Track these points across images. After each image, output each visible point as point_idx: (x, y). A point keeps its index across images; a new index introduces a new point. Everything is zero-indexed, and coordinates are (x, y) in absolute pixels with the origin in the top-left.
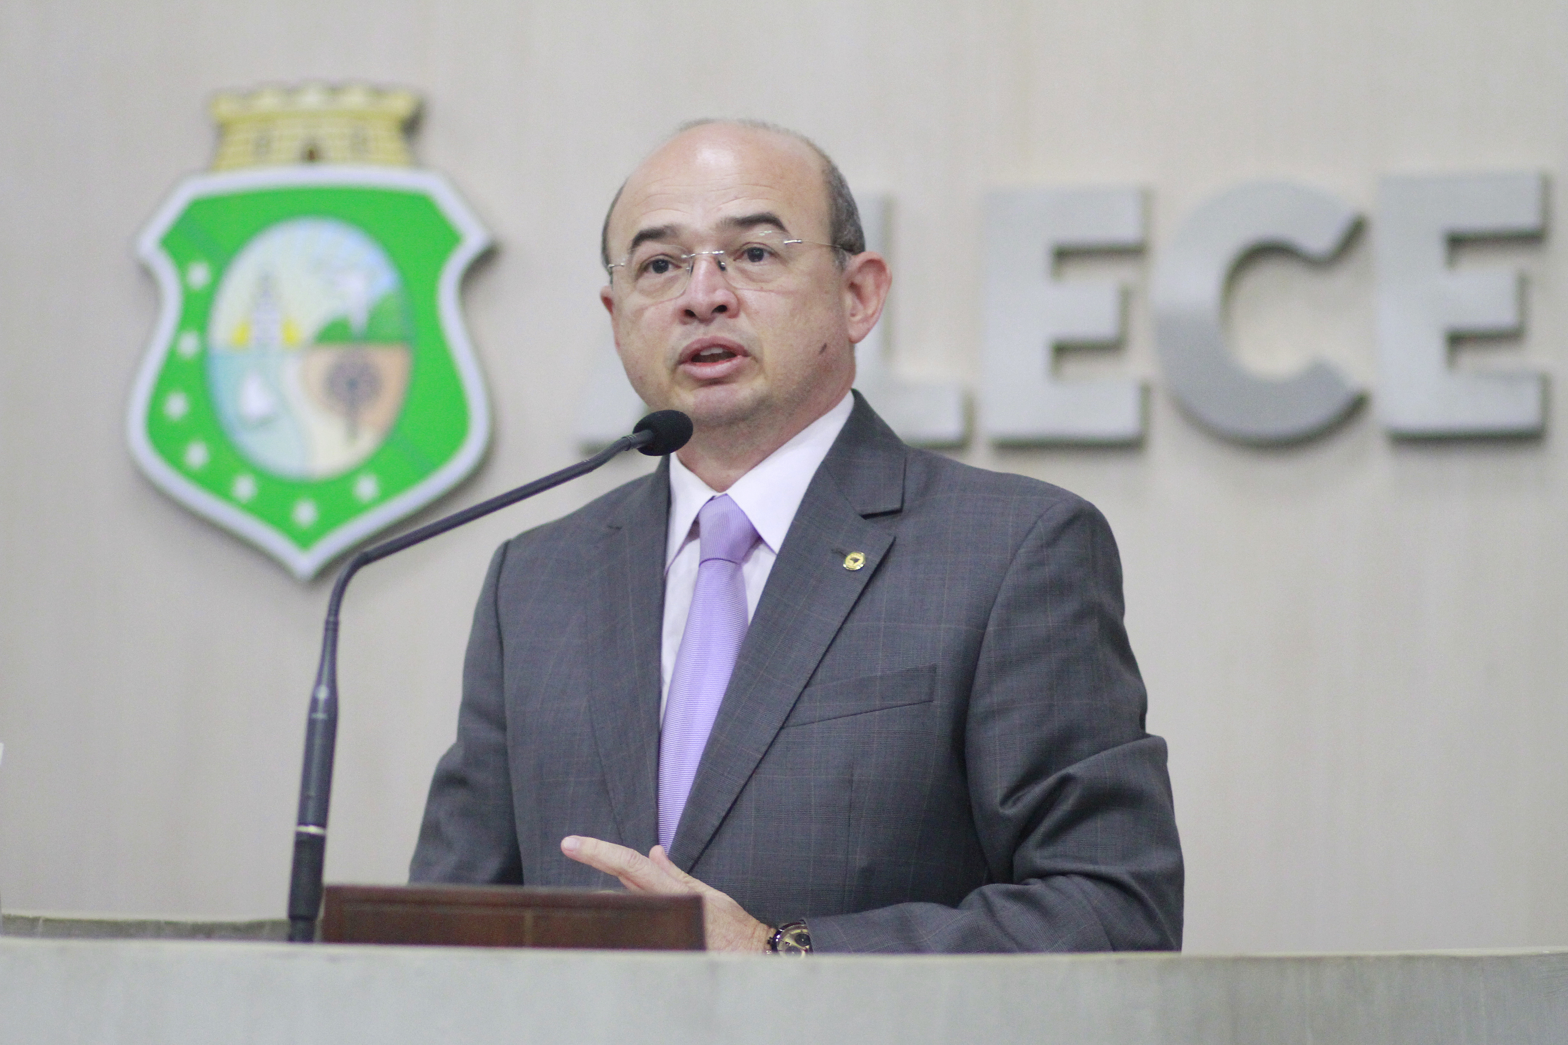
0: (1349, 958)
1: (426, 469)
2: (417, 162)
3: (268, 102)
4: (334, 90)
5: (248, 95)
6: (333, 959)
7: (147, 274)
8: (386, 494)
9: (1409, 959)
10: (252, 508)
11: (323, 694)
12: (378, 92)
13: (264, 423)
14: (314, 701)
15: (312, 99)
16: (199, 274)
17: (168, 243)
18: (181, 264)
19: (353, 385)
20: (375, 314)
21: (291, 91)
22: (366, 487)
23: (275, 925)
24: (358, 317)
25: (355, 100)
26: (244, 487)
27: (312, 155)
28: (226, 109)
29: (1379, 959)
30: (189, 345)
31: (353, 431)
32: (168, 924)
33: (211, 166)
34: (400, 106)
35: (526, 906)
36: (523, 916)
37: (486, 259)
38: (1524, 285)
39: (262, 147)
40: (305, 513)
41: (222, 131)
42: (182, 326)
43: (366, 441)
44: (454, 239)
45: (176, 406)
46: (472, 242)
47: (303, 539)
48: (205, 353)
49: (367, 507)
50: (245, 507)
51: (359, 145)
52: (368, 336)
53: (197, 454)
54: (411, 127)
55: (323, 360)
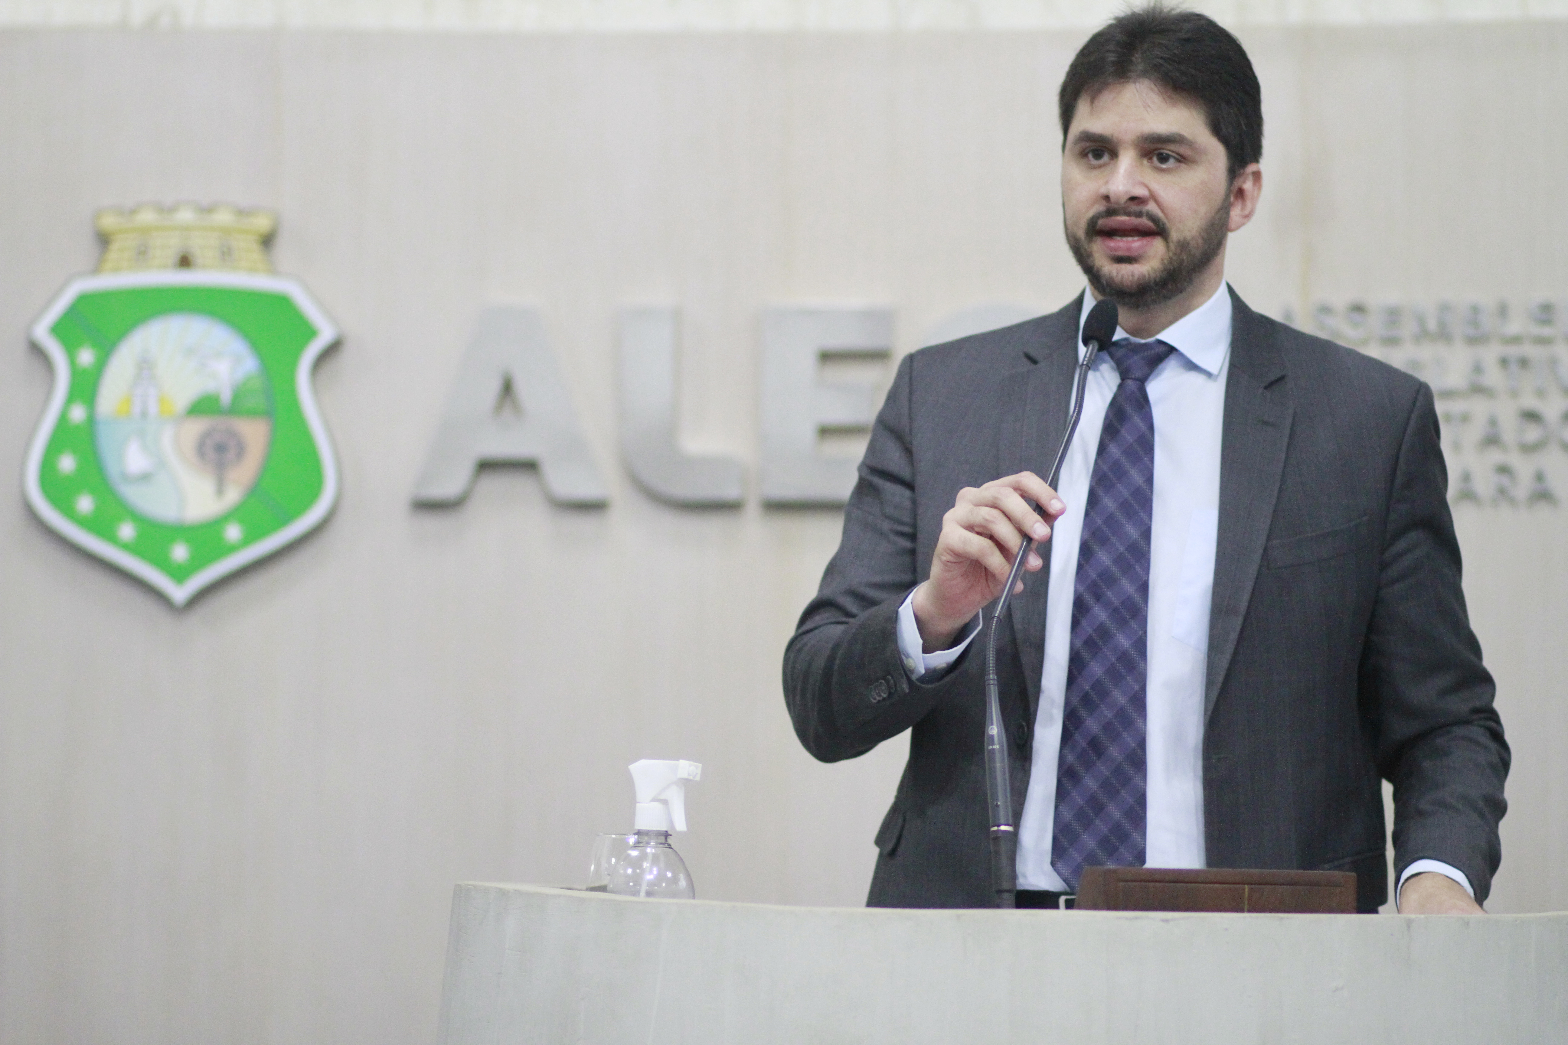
1: (286, 519)
2: (273, 271)
3: (147, 217)
4: (208, 210)
5: (129, 211)
6: (1166, 921)
7: (40, 353)
8: (249, 539)
10: (133, 548)
12: (241, 212)
13: (145, 478)
15: (186, 216)
16: (86, 357)
17: (56, 330)
18: (70, 349)
19: (221, 449)
20: (238, 393)
21: (167, 209)
22: (233, 532)
24: (225, 393)
25: (223, 217)
26: (127, 531)
27: (185, 262)
28: (109, 222)
30: (78, 413)
31: (220, 490)
33: (96, 269)
34: (262, 223)
35: (1245, 884)
36: (1244, 890)
37: (333, 350)
39: (142, 255)
40: (180, 552)
41: (104, 240)
42: (71, 398)
43: (233, 495)
44: (311, 332)
45: (67, 463)
46: (326, 336)
47: (179, 574)
48: (92, 420)
49: (232, 549)
50: (126, 547)
51: (226, 256)
52: (234, 410)
53: (85, 504)
54: (267, 241)
55: (195, 428)
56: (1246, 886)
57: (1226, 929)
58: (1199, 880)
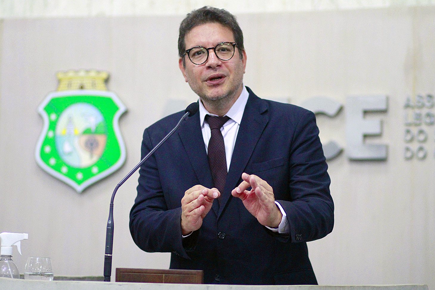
1: (111, 165)
2: (108, 89)
3: (71, 74)
4: (88, 71)
5: (66, 72)
7: (40, 116)
8: (100, 171)
11: (110, 223)
12: (99, 72)
13: (70, 154)
14: (108, 224)
15: (82, 74)
16: (53, 117)
17: (46, 109)
18: (49, 113)
19: (92, 144)
20: (97, 127)
21: (77, 72)
22: (95, 170)
23: (102, 277)
24: (93, 128)
26: (64, 169)
27: (82, 88)
28: (60, 76)
30: (51, 134)
31: (92, 156)
32: (65, 277)
33: (56, 90)
34: (104, 76)
35: (163, 274)
36: (163, 276)
37: (125, 114)
38: (382, 123)
39: (69, 86)
40: (80, 176)
41: (59, 81)
42: (49, 129)
43: (95, 158)
44: (117, 108)
45: (48, 149)
46: (122, 110)
47: (79, 182)
50: (65, 174)
51: (94, 85)
52: (95, 132)
53: (53, 161)
54: (107, 81)
55: (84, 138)
56: (164, 275)
57: (140, 288)
58: (148, 272)
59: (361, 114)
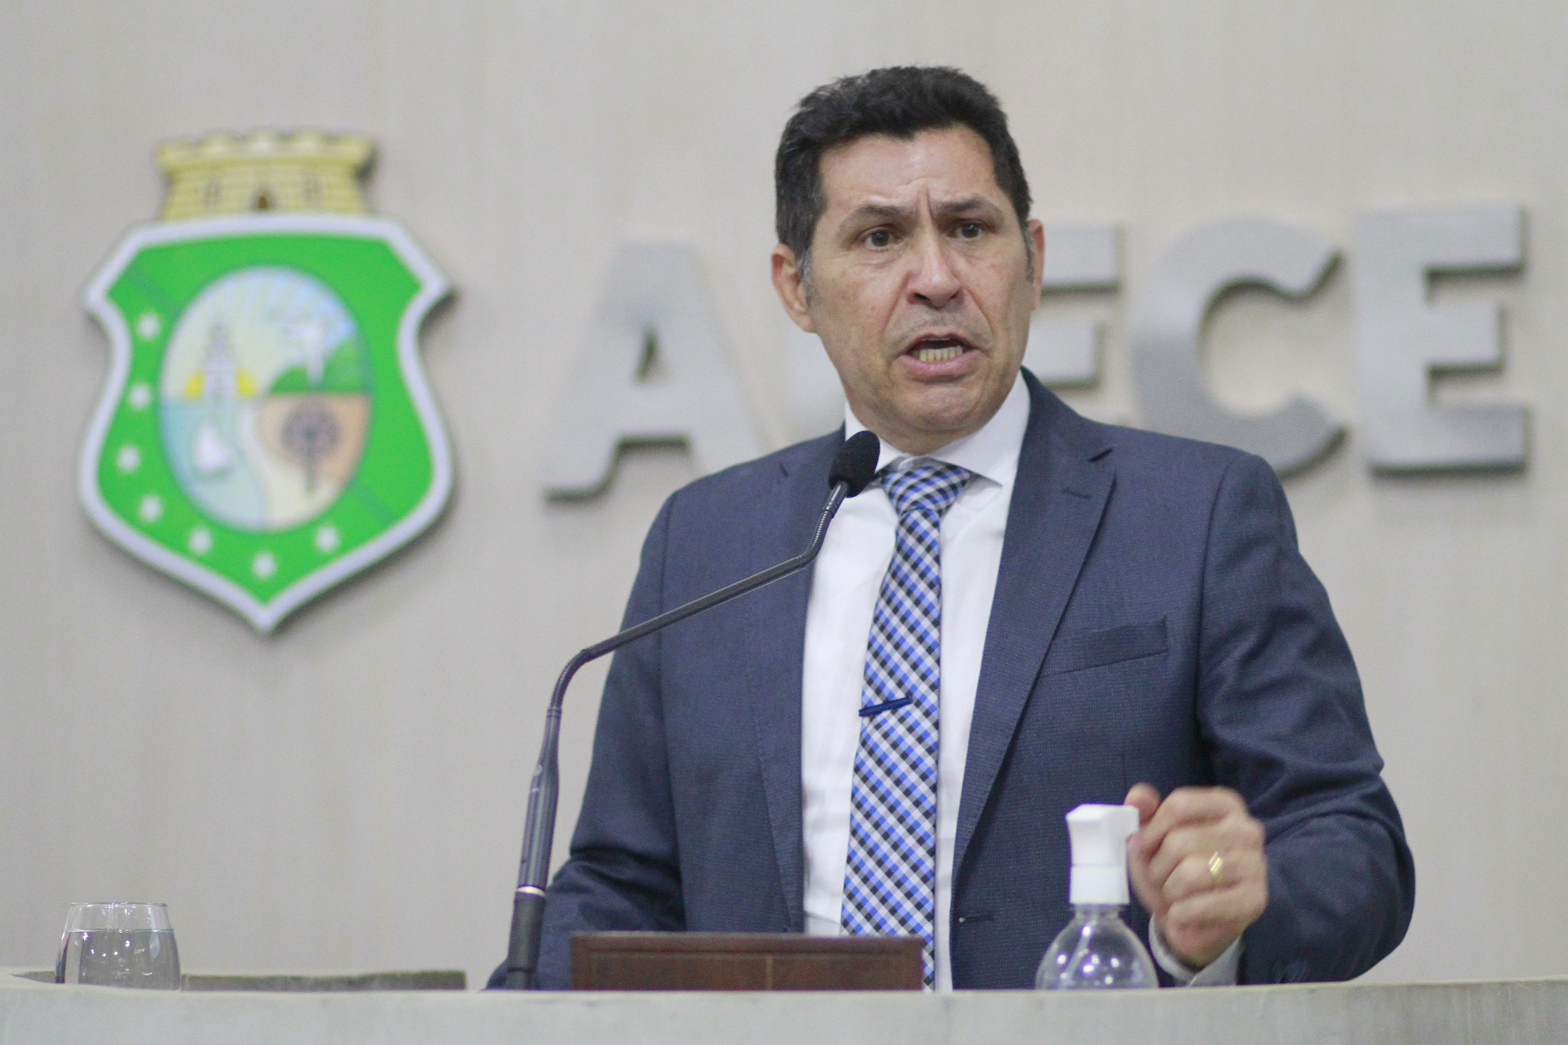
0: (1503, 984)
1: (389, 519)
2: (371, 210)
3: (217, 150)
4: (286, 137)
5: (196, 143)
7: (94, 323)
8: (346, 546)
9: (1551, 984)
10: (209, 561)
12: (330, 138)
13: (221, 474)
15: (263, 146)
16: (149, 326)
17: (114, 293)
18: (131, 317)
19: (310, 435)
20: (331, 364)
21: (241, 139)
22: (327, 538)
24: (315, 368)
25: (307, 146)
26: (201, 540)
27: (263, 203)
28: (173, 157)
29: (1528, 984)
30: (140, 396)
31: (311, 484)
33: (159, 217)
34: (353, 152)
37: (444, 306)
38: (1503, 318)
39: (212, 197)
40: (264, 565)
41: (169, 180)
42: (133, 377)
43: (326, 492)
44: (413, 286)
45: (128, 459)
46: (432, 289)
47: (264, 592)
48: (157, 406)
49: (324, 559)
50: (203, 561)
51: (312, 194)
52: (325, 386)
53: (151, 508)
54: (365, 173)
55: (279, 410)
56: (769, 959)
59: (1416, 286)
